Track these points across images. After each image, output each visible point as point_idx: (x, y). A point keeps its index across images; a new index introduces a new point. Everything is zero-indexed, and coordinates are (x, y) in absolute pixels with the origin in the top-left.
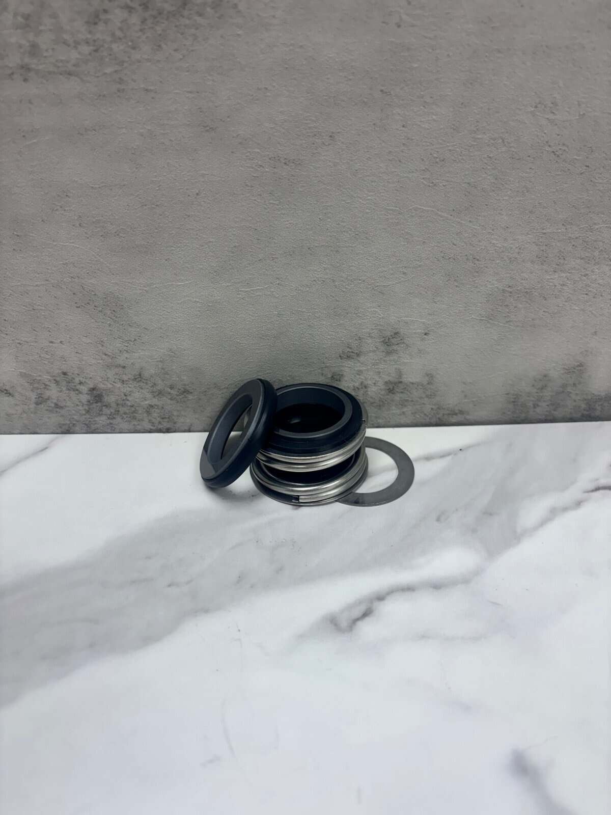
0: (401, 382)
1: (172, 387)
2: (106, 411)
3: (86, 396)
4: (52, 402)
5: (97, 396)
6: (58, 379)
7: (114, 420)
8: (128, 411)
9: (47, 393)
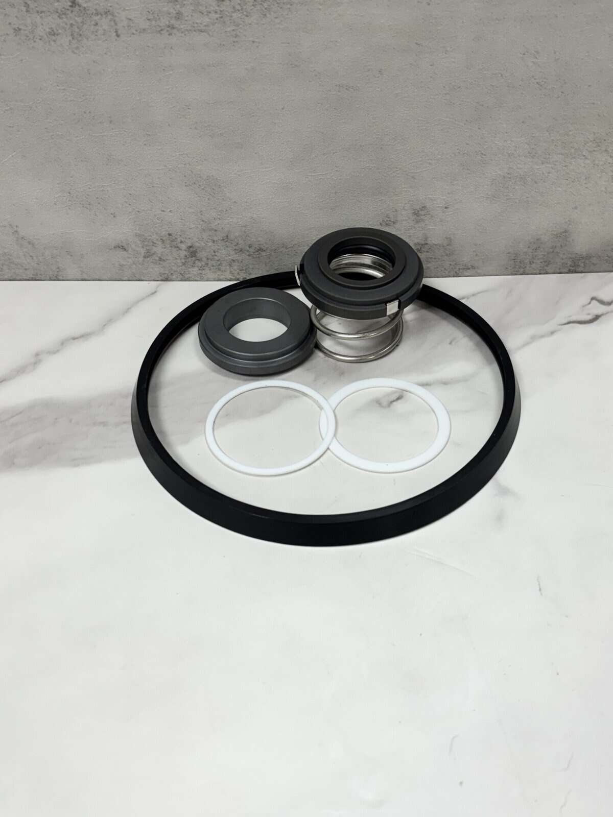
0: (427, 244)
1: (250, 247)
2: (198, 264)
3: (185, 252)
4: (157, 256)
5: (193, 252)
6: (164, 238)
7: (203, 271)
8: (214, 264)
9: (154, 249)
